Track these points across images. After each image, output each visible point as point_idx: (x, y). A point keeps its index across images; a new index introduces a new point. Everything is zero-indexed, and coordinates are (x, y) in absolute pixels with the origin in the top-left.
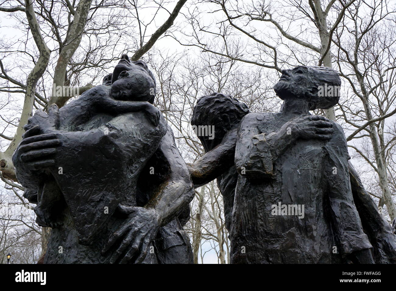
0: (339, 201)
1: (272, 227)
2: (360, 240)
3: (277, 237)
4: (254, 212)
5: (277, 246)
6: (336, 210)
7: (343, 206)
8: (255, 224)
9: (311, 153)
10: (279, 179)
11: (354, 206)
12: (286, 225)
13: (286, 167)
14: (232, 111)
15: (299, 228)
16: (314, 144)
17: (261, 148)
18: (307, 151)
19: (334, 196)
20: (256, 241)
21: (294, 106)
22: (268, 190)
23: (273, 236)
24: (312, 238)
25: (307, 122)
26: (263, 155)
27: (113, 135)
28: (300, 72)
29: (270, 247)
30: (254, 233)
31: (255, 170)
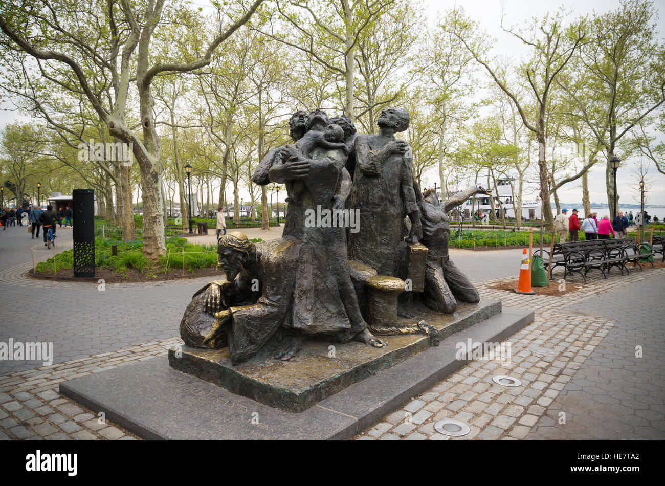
0: (407, 187)
1: (377, 200)
2: (415, 207)
3: (379, 205)
4: (368, 192)
5: (379, 210)
6: (405, 191)
7: (409, 189)
8: (368, 198)
9: (397, 162)
10: (381, 176)
11: (413, 189)
12: (384, 199)
13: (385, 169)
14: (348, 129)
15: (389, 201)
16: (398, 157)
17: (375, 159)
18: (395, 160)
19: (405, 184)
20: (368, 207)
21: (387, 133)
22: (375, 181)
23: (377, 205)
24: (394, 206)
25: (396, 144)
26: (376, 163)
27: (335, 163)
28: (391, 113)
29: (375, 210)
30: (367, 203)
31: (371, 171)
